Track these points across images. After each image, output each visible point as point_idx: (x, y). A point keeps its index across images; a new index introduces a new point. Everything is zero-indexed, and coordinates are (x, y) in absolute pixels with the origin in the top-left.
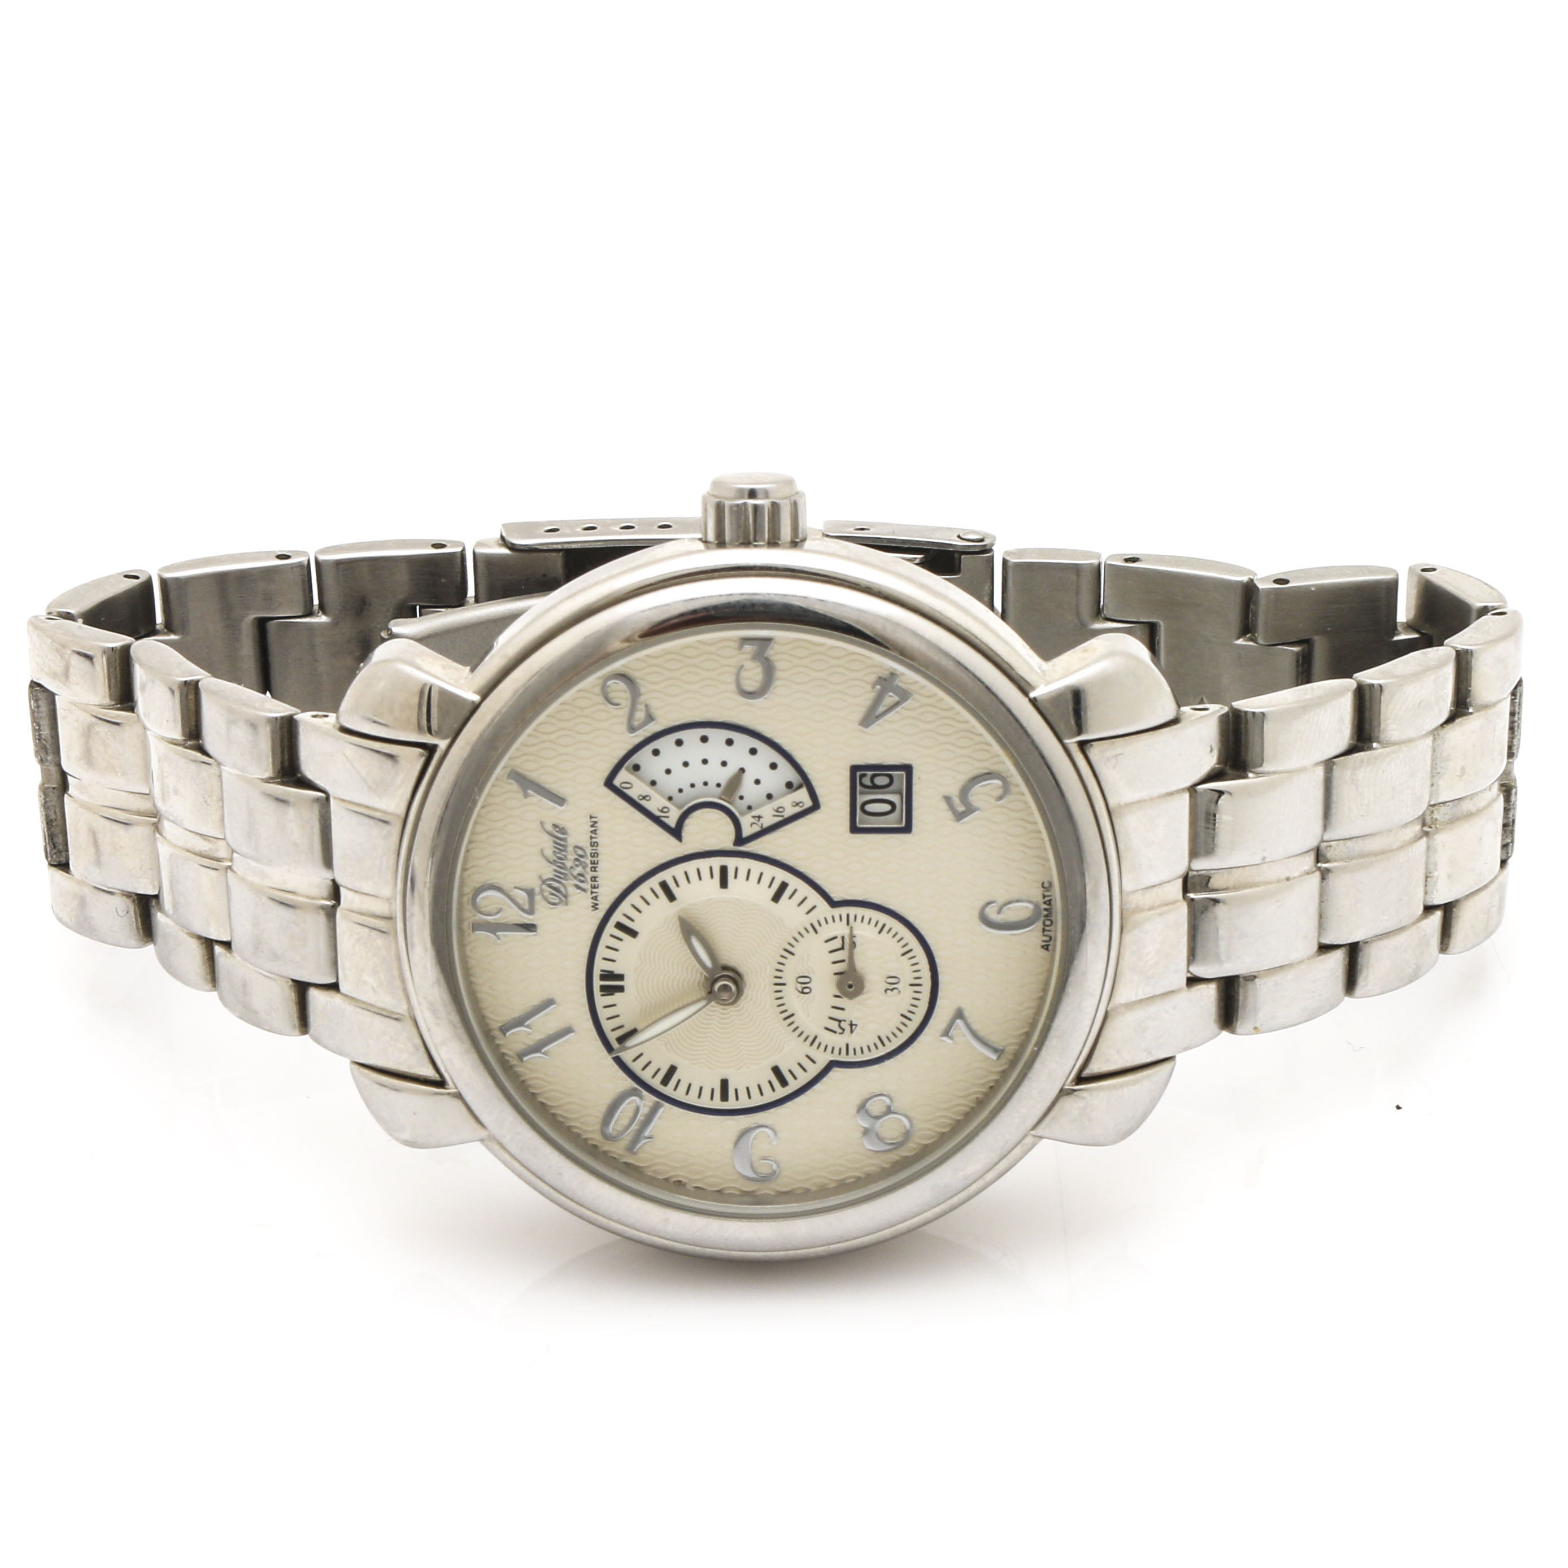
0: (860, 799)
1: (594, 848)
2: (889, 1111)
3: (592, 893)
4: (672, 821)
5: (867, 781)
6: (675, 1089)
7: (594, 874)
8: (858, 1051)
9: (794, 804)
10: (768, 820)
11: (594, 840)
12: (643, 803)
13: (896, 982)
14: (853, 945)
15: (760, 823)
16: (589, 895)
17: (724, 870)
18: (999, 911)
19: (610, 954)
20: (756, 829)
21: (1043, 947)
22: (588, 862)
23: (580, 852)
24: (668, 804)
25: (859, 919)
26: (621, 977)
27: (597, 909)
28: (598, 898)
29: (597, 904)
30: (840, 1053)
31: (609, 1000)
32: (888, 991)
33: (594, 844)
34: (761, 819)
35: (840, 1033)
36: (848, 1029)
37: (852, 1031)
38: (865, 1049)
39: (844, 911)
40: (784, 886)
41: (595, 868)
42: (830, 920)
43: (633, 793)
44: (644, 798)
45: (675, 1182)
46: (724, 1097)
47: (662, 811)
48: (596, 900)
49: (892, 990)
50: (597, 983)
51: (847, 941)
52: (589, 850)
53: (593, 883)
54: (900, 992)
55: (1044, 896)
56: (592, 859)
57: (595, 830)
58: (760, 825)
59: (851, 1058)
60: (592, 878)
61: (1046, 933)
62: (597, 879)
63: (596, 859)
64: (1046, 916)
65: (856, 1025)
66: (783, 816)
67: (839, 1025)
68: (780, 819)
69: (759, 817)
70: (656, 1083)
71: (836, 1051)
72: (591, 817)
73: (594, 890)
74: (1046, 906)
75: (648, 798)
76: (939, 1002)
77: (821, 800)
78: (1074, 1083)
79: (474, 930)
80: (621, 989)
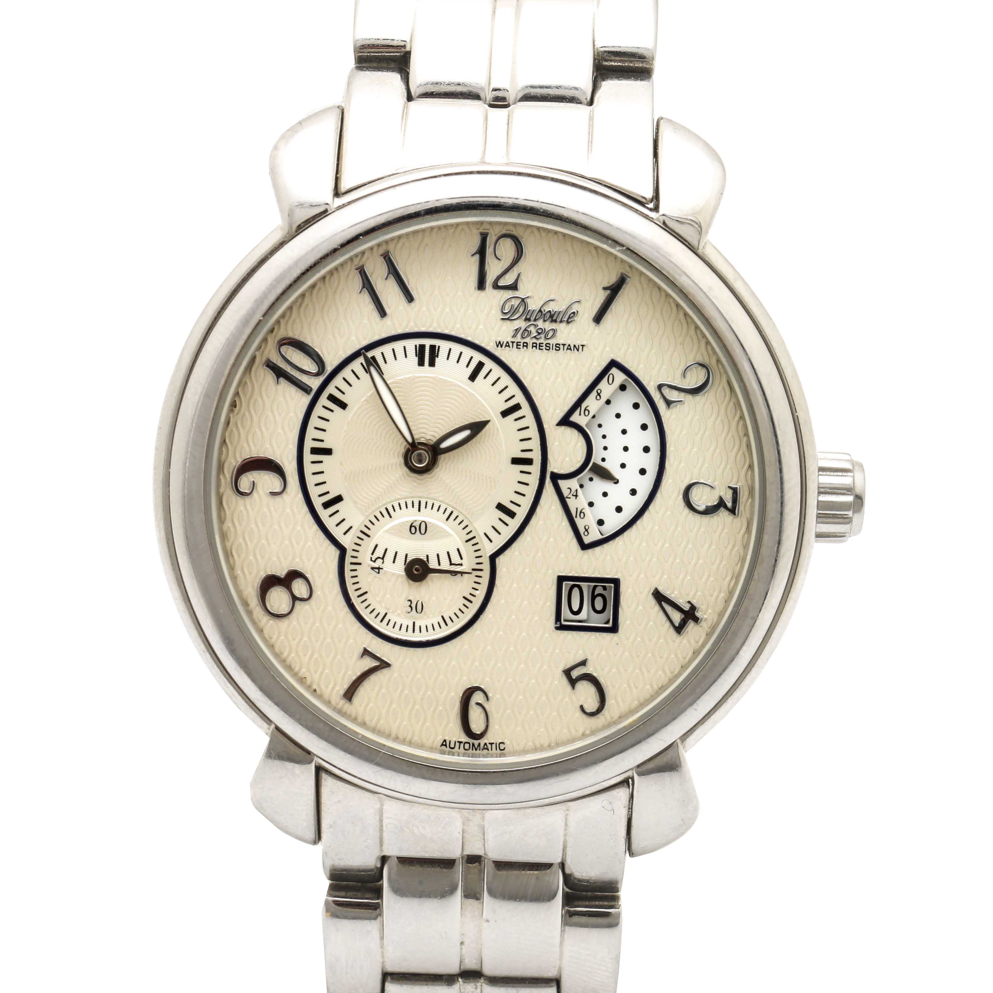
0: (584, 585)
1: (554, 347)
2: (295, 598)
3: (513, 342)
4: (575, 418)
5: (599, 591)
6: (324, 407)
7: (530, 346)
8: (354, 573)
9: (587, 527)
10: (572, 504)
11: (561, 347)
12: (594, 393)
13: (418, 611)
14: (454, 573)
15: (570, 496)
16: (510, 339)
17: (529, 462)
18: (478, 704)
19: (454, 356)
20: (566, 493)
21: (445, 741)
22: (542, 341)
23: (551, 334)
24: (591, 415)
25: (478, 580)
26: (432, 364)
27: (498, 346)
28: (507, 348)
29: (501, 346)
30: (352, 557)
31: (411, 352)
32: (409, 603)
33: (557, 347)
34: (575, 497)
35: (371, 558)
36: (376, 565)
37: (373, 568)
38: (355, 580)
39: (486, 567)
40: (512, 514)
41: (536, 347)
42: (478, 554)
43: (603, 385)
44: (599, 394)
45: (235, 401)
46: (315, 451)
47: (585, 410)
48: (506, 346)
49: (410, 606)
50: (428, 342)
51: (458, 569)
52: (553, 342)
53: (522, 344)
54: (409, 613)
55: (491, 744)
56: (544, 345)
57: (570, 349)
58: (569, 497)
59: (348, 567)
60: (527, 343)
61: (457, 744)
62: (525, 348)
63: (544, 348)
64: (473, 745)
65: (379, 573)
66: (576, 517)
67: (379, 558)
68: (574, 515)
69: (576, 496)
70: (331, 389)
71: (355, 554)
72: (583, 346)
73: (515, 344)
74: (482, 745)
75: (598, 398)
76: (397, 648)
77: (590, 551)
78: (317, 764)
79: (482, 234)
80: (421, 363)
